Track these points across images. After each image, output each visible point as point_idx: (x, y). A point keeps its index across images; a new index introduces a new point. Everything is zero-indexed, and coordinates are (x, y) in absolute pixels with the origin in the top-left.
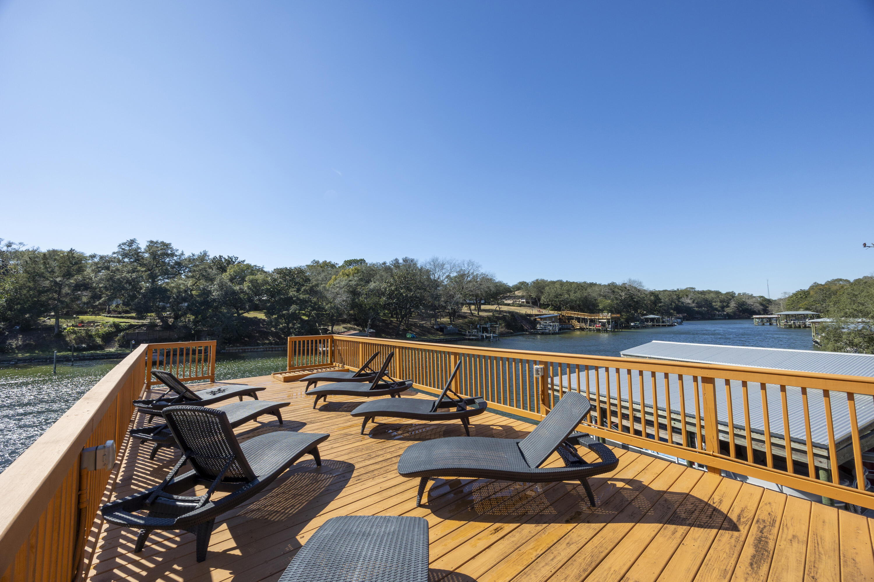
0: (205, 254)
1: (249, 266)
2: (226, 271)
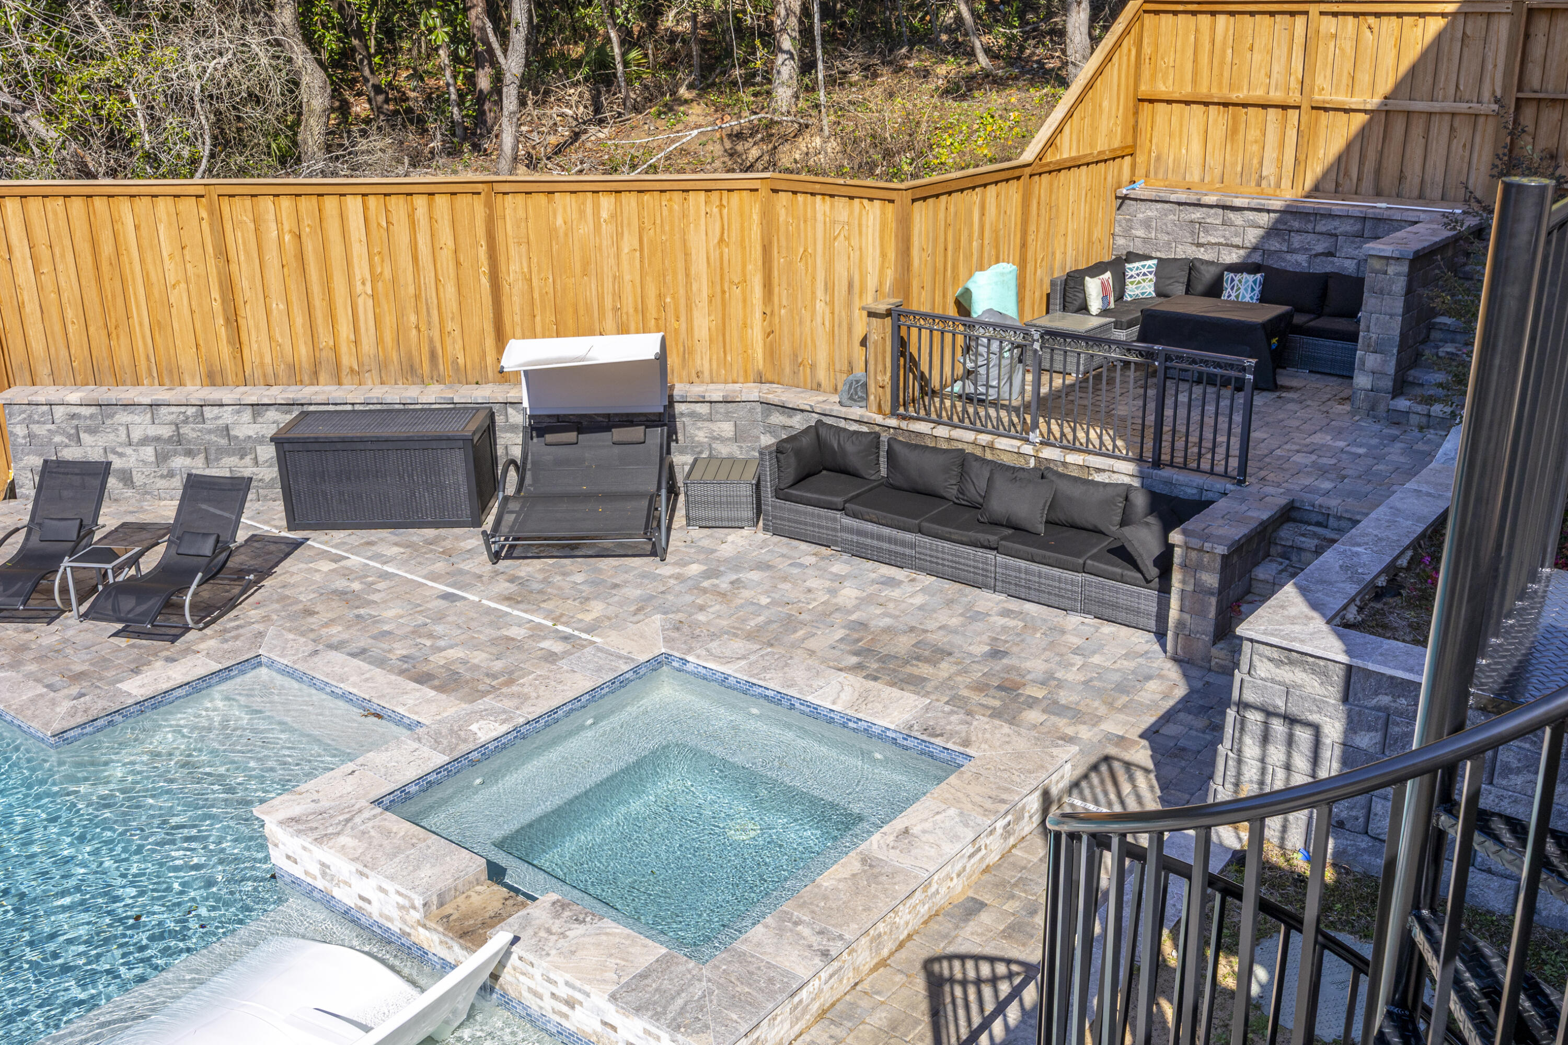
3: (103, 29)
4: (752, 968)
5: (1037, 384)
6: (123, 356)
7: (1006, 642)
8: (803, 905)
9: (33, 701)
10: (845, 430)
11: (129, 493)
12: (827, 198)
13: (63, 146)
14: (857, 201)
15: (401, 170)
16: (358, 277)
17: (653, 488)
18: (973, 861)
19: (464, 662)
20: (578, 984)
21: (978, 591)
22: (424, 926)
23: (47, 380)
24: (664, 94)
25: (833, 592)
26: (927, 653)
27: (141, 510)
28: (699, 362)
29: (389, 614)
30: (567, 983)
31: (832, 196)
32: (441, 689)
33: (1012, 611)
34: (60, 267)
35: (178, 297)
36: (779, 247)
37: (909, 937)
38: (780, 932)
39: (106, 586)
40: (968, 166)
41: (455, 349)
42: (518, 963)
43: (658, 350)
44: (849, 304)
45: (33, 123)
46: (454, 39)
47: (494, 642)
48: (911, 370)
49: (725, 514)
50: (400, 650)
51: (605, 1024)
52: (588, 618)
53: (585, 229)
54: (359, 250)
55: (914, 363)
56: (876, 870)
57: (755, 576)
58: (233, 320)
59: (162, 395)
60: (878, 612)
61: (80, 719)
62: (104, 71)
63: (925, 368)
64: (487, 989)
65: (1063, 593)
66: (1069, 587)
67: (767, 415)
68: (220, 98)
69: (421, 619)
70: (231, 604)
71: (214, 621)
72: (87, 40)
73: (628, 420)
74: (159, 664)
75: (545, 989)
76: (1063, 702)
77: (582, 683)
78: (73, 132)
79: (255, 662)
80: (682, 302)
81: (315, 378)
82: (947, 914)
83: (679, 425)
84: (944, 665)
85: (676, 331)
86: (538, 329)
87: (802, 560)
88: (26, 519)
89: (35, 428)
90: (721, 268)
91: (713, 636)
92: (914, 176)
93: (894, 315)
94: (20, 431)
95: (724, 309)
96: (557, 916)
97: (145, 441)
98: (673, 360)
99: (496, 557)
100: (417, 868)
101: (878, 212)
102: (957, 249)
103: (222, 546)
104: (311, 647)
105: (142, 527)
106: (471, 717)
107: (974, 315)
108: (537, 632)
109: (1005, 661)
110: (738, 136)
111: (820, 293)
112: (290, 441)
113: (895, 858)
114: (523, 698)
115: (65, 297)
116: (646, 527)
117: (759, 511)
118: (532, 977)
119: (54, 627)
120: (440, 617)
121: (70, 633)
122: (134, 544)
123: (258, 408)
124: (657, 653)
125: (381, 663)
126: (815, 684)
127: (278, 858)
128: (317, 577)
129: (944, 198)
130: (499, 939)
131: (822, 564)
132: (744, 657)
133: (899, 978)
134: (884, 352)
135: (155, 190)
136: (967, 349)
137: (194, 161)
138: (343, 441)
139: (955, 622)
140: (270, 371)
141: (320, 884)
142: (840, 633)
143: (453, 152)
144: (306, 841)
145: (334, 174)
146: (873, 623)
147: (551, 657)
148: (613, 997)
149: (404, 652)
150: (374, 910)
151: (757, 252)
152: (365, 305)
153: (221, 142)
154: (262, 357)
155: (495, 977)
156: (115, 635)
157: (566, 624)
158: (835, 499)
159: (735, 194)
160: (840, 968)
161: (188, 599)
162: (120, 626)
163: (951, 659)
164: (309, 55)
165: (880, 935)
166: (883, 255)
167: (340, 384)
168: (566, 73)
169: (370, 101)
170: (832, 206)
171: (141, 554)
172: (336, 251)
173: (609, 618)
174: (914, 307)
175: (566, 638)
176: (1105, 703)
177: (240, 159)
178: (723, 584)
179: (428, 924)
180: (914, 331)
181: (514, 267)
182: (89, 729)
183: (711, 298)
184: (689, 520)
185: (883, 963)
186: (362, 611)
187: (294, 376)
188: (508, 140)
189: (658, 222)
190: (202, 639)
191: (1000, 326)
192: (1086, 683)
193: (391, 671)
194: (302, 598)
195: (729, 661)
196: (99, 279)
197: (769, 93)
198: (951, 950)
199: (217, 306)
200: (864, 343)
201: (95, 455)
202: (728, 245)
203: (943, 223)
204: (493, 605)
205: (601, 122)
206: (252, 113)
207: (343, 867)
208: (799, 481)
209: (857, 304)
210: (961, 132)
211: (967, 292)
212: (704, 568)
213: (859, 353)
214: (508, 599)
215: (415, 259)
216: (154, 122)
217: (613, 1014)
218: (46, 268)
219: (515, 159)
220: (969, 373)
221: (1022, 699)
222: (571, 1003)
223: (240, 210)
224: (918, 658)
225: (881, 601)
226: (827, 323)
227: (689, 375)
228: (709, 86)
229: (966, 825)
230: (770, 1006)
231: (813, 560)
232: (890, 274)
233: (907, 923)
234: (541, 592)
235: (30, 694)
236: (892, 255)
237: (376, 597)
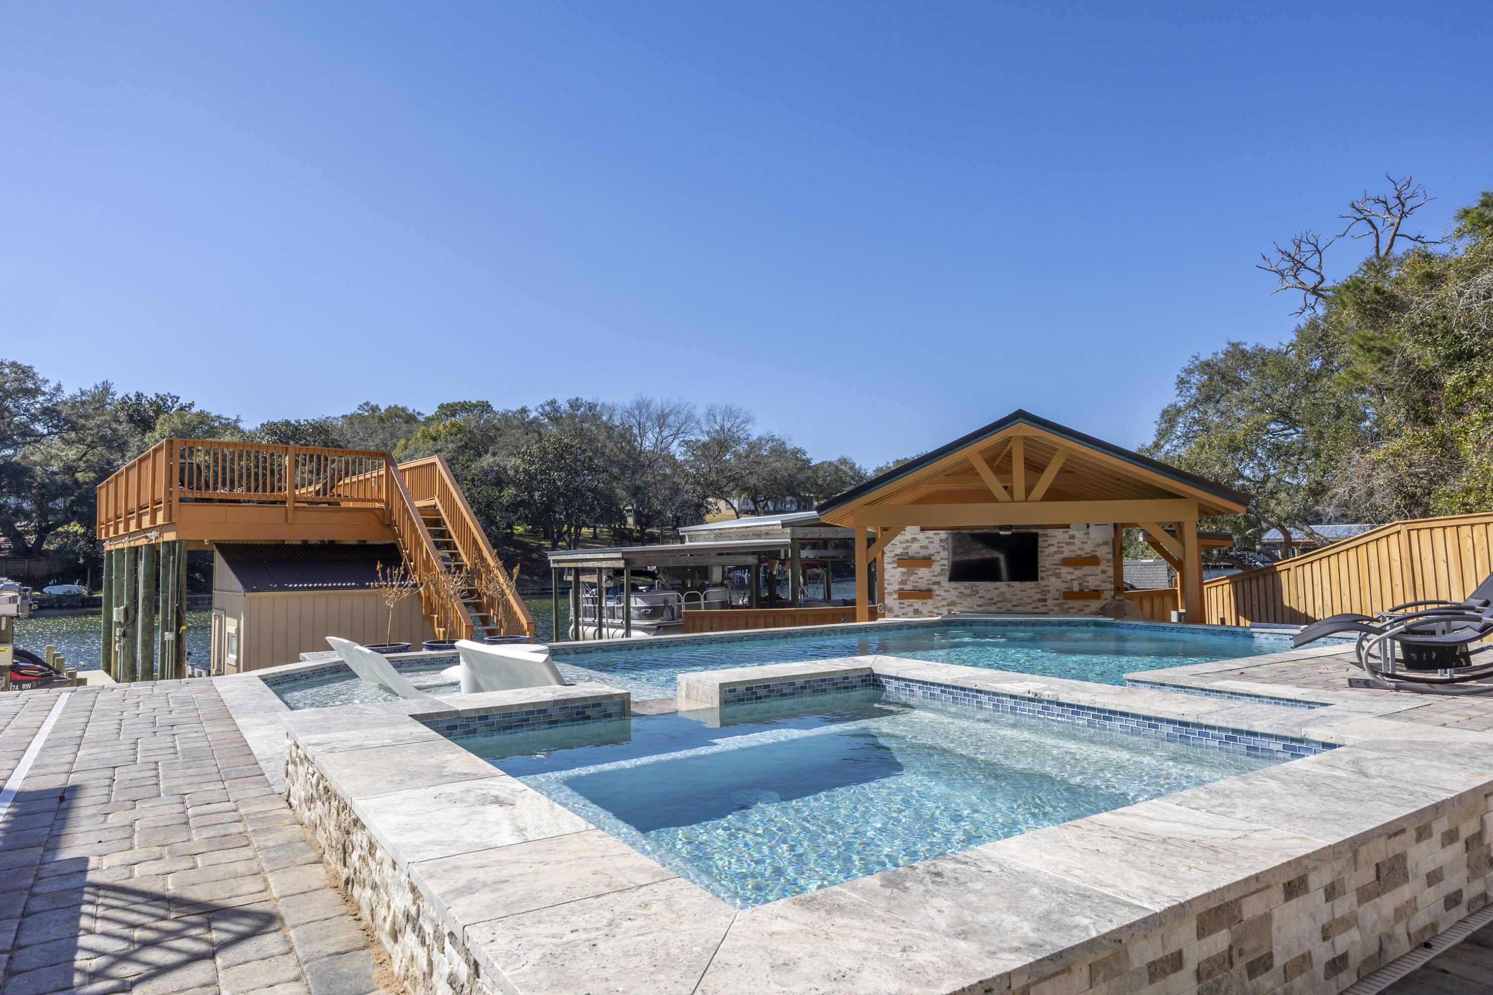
0: (106, 389)
1: (203, 417)
2: (152, 429)
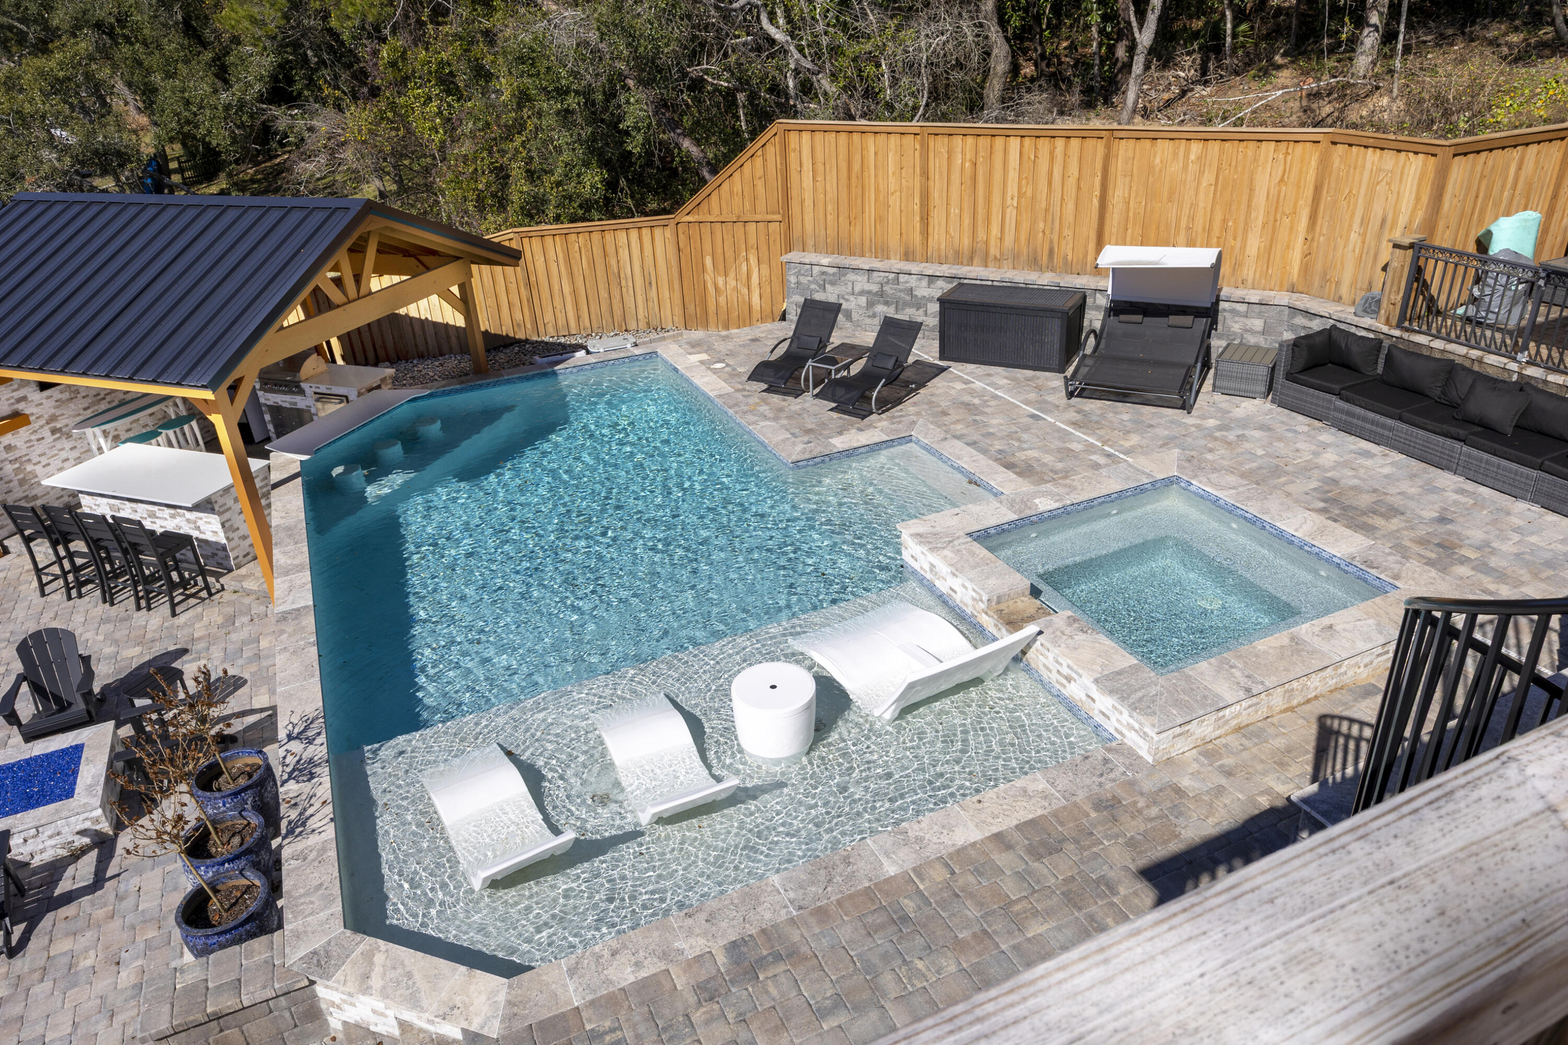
3: (871, 17)
4: (1194, 687)
5: (1535, 313)
6: (856, 238)
7: (1454, 512)
8: (1239, 657)
9: (784, 441)
10: (1354, 335)
11: (848, 324)
12: (1378, 151)
13: (838, 98)
14: (1403, 154)
15: (1050, 118)
16: (1009, 194)
17: (1192, 361)
18: (1380, 659)
19: (1038, 460)
20: (1075, 667)
21: (1440, 471)
22: (986, 613)
23: (812, 249)
24: (1260, 60)
25: (1316, 454)
26: (1383, 510)
27: (854, 336)
28: (1245, 272)
29: (994, 422)
30: (1068, 666)
31: (1382, 149)
32: (1019, 474)
33: (1466, 491)
34: (828, 178)
35: (894, 201)
36: (1329, 188)
37: (1316, 697)
38: (1219, 669)
39: (830, 380)
40: (1521, 126)
41: (1067, 249)
42: (1040, 647)
43: (1214, 261)
44: (1379, 237)
45: (823, 81)
46: (1105, 18)
47: (1059, 450)
48: (1423, 294)
49: (1243, 387)
50: (998, 445)
51: (1088, 696)
52: (1127, 444)
53: (1176, 167)
54: (1013, 175)
55: (1426, 286)
56: (1299, 647)
57: (1257, 434)
58: (925, 219)
59: (876, 264)
60: (1350, 474)
61: (807, 456)
62: (868, 47)
63: (1434, 291)
64: (1017, 659)
65: (1516, 483)
66: (1523, 480)
67: (1292, 316)
68: (937, 65)
69: (1014, 428)
70: (899, 402)
71: (887, 410)
72: (860, 24)
73: (1182, 310)
74: (854, 431)
75: (1054, 667)
76: (1492, 565)
77: (1114, 485)
78: (845, 89)
79: (908, 439)
80: (1241, 225)
81: (970, 262)
82: (1350, 690)
83: (1220, 317)
84: (1395, 521)
85: (1232, 248)
86: (1128, 239)
87: (1297, 428)
88: (791, 334)
89: (802, 279)
90: (1278, 202)
91: (1214, 470)
92: (1468, 133)
93: (1416, 248)
94: (793, 279)
95: (1273, 233)
96: (1070, 625)
97: (862, 293)
98: (1225, 269)
99: (1070, 395)
100: (987, 578)
101: (1420, 164)
102: (1487, 197)
103: (899, 365)
104: (942, 435)
105: (853, 347)
106: (1035, 495)
107: (1491, 253)
108: (1090, 448)
109: (1449, 527)
110: (1315, 95)
111: (1356, 227)
112: (949, 302)
113: (1317, 643)
114: (1073, 488)
115: (828, 196)
116: (1181, 387)
117: (1270, 389)
118: (1047, 658)
119: (799, 400)
120: (1027, 429)
121: (807, 405)
122: (848, 356)
123: (932, 278)
124: (1171, 474)
125: (984, 451)
126: (1285, 515)
127: (906, 556)
128: (953, 392)
129: (1484, 154)
130: (1031, 629)
131: (1312, 433)
132: (1234, 488)
133: (1301, 721)
134: (1401, 276)
135: (890, 129)
136: (1477, 280)
137: (915, 108)
138: (982, 305)
139: (1413, 491)
140: (943, 253)
141: (928, 576)
142: (1314, 484)
143: (1089, 105)
144: (924, 549)
145: (1005, 120)
146: (1343, 482)
147: (1096, 466)
148: (1096, 681)
149: (1000, 448)
150: (958, 598)
151: (1309, 192)
152: (1011, 214)
153: (935, 95)
154: (939, 244)
155: (1024, 653)
156: (831, 410)
157: (1111, 446)
158: (1333, 386)
159: (1301, 144)
160: (1258, 704)
161: (875, 394)
162: (834, 405)
163: (1402, 517)
164: (1000, 34)
165: (1293, 690)
166: (1418, 199)
167: (986, 266)
168: (1185, 44)
169: (1036, 65)
170: (1381, 157)
171: (851, 363)
172: (998, 175)
173: (1142, 447)
174: (1437, 242)
175: (1109, 455)
176: (1530, 572)
177: (944, 108)
178: (1231, 436)
179: (990, 613)
180: (1431, 262)
181: (1118, 193)
182: (811, 463)
183: (1264, 225)
184: (1215, 388)
185: (1291, 709)
186: (977, 418)
187: (958, 258)
188: (1131, 96)
189: (1234, 164)
190: (880, 420)
191: (1512, 264)
192: (1518, 555)
193: (990, 458)
194: (942, 404)
195: (1222, 488)
196: (849, 186)
197: (1351, 59)
198: (1346, 713)
199: (917, 208)
200: (1384, 269)
201: (832, 299)
202: (1286, 184)
203: (1479, 175)
204: (1063, 426)
205: (1206, 83)
206: (956, 76)
207: (943, 568)
208: (1309, 368)
209: (1386, 236)
210: (1522, 95)
211: (1489, 234)
212: (1218, 423)
213: (1379, 276)
214: (1074, 424)
215: (1050, 183)
216: (895, 82)
217: (1095, 692)
218: (820, 178)
219: (1134, 111)
220: (1474, 300)
221: (1456, 556)
222: (1069, 679)
223: (939, 145)
224: (1375, 512)
225: (1354, 466)
226: (1357, 251)
227: (1236, 281)
228: (1300, 54)
229: (1380, 633)
230: (1201, 712)
231: (1306, 429)
232: (1420, 215)
233: (1316, 688)
234: (1097, 422)
235: (782, 437)
236: (1425, 199)
237: (987, 410)
